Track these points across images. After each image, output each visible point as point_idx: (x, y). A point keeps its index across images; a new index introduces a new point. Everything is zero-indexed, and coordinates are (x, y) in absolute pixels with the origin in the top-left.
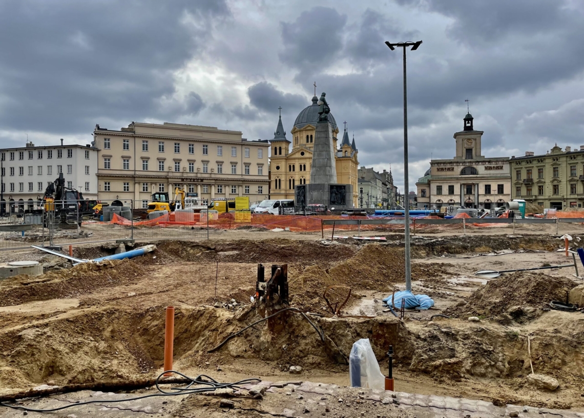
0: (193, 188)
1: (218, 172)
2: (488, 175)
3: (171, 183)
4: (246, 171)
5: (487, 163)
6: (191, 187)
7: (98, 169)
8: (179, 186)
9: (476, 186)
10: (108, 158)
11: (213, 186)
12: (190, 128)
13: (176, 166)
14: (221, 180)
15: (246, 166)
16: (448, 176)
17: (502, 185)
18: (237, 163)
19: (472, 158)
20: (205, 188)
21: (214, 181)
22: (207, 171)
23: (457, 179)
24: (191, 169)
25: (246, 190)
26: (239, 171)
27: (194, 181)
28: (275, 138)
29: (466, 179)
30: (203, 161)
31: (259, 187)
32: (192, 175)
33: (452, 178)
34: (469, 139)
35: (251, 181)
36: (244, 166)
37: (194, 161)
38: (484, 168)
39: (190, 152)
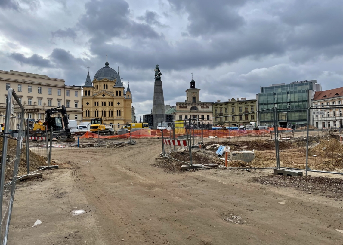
1: (49, 105)
2: (203, 111)
4: (67, 105)
5: (202, 105)
6: (30, 115)
8: (20, 114)
9: (198, 116)
11: (45, 114)
12: (29, 75)
15: (67, 102)
16: (185, 111)
17: (209, 116)
18: (61, 100)
19: (195, 102)
20: (40, 115)
21: (45, 111)
22: (41, 104)
23: (189, 112)
24: (30, 103)
27: (32, 111)
28: (85, 85)
29: (193, 112)
30: (38, 98)
31: (75, 115)
32: (30, 107)
33: (186, 112)
34: (194, 93)
35: (70, 111)
36: (66, 102)
37: (32, 97)
38: (201, 107)
39: (29, 91)
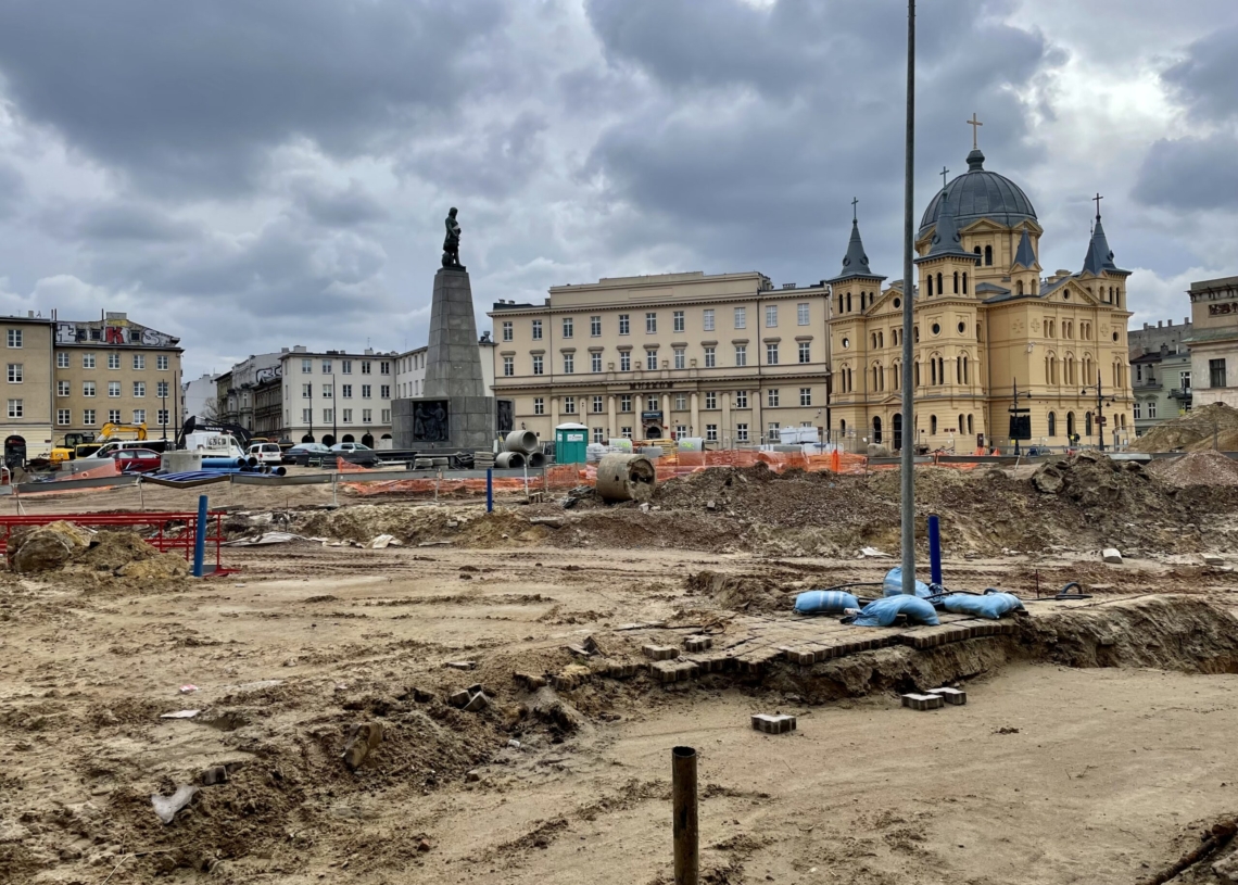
0: (655, 402)
1: (708, 365)
3: (611, 395)
4: (769, 358)
6: (653, 400)
7: (495, 378)
8: (629, 398)
10: (509, 356)
11: (694, 395)
12: (648, 281)
13: (623, 360)
14: (711, 381)
15: (769, 347)
18: (746, 342)
20: (680, 399)
21: (695, 385)
22: (683, 366)
24: (652, 363)
25: (771, 399)
26: (752, 360)
27: (654, 388)
28: (844, 272)
30: (673, 346)
31: (802, 391)
32: (651, 376)
35: (779, 379)
36: (764, 347)
37: (657, 346)
39: (649, 328)
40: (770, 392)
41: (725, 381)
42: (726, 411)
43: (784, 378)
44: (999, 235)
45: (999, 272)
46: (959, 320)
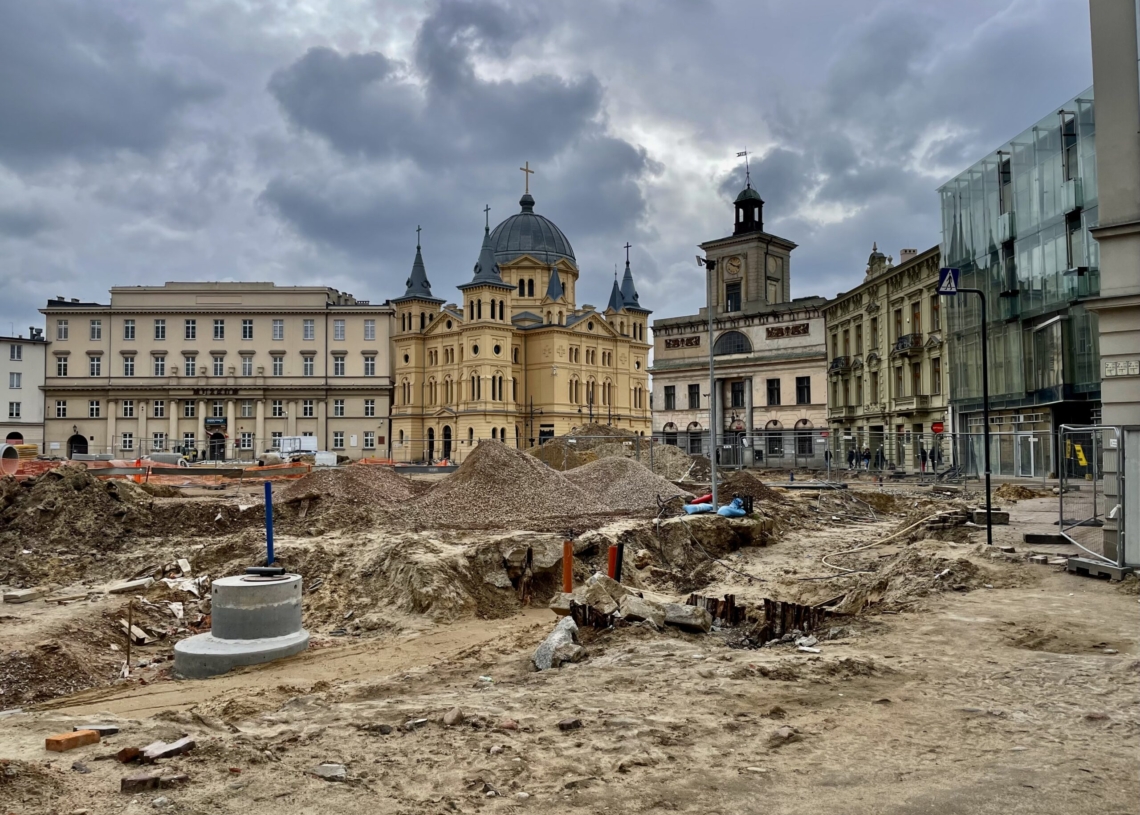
0: (221, 409)
1: (275, 373)
2: (774, 353)
3: (173, 400)
4: (337, 369)
5: (771, 319)
6: (218, 406)
7: (46, 378)
8: (192, 404)
9: (747, 383)
10: (63, 356)
11: (259, 403)
12: (217, 288)
13: (188, 365)
14: (279, 389)
15: (337, 359)
16: (687, 361)
17: (808, 378)
18: (314, 353)
19: (737, 308)
20: (247, 406)
21: (261, 392)
22: (250, 373)
23: (704, 367)
24: (218, 370)
25: (336, 408)
26: (319, 370)
27: (219, 394)
28: (407, 293)
29: (721, 366)
30: (241, 353)
31: (367, 402)
32: (217, 382)
33: (691, 365)
34: (733, 258)
35: (344, 389)
36: (331, 360)
37: (224, 353)
38: (764, 335)
39: (216, 335)
40: (336, 402)
41: (291, 389)
42: (292, 419)
43: (349, 389)
44: (539, 271)
45: (538, 303)
46: (495, 343)
